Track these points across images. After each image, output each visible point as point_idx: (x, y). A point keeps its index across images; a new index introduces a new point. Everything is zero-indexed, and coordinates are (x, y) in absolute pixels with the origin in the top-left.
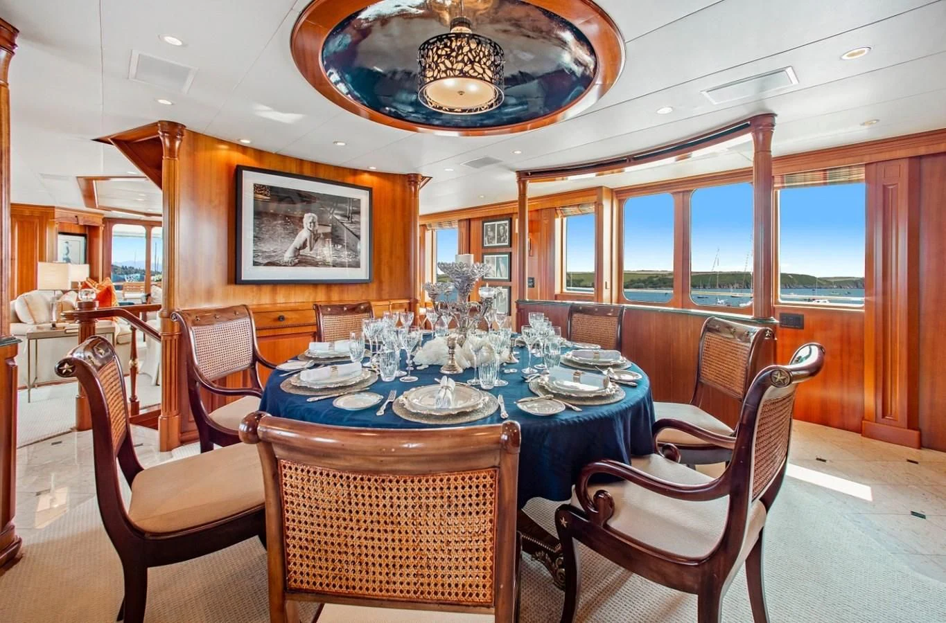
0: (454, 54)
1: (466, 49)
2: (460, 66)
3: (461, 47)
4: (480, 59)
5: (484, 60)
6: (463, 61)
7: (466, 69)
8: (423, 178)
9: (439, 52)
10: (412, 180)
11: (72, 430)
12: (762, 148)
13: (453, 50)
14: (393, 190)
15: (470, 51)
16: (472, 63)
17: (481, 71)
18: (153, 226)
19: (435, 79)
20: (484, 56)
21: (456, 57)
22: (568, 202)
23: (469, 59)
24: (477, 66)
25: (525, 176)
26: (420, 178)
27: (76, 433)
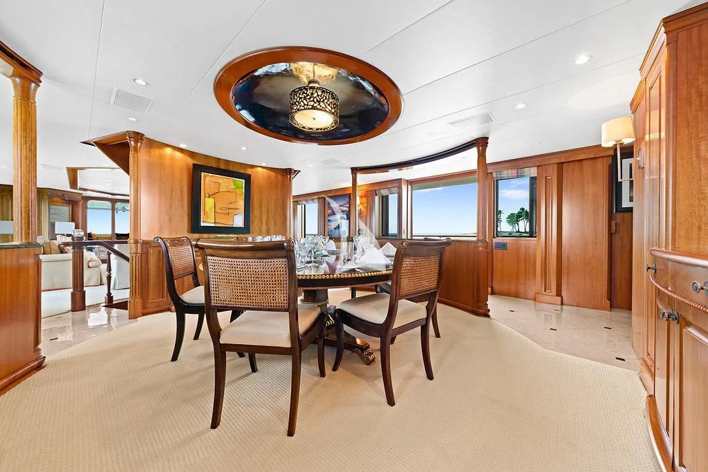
0: (308, 97)
1: (315, 95)
2: (312, 103)
3: (312, 94)
4: (324, 100)
5: (326, 101)
6: (313, 101)
7: (315, 105)
8: (295, 171)
9: (300, 96)
10: (288, 173)
11: (69, 311)
12: (482, 155)
13: (308, 95)
14: (276, 177)
15: (318, 95)
16: (319, 102)
17: (324, 106)
18: (116, 202)
19: (298, 110)
20: (326, 99)
21: (309, 99)
22: (383, 187)
23: (317, 100)
24: (321, 104)
25: (355, 170)
26: (293, 171)
27: (70, 313)
